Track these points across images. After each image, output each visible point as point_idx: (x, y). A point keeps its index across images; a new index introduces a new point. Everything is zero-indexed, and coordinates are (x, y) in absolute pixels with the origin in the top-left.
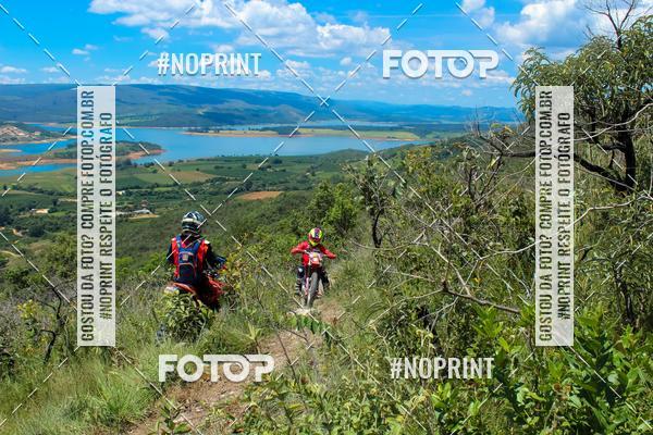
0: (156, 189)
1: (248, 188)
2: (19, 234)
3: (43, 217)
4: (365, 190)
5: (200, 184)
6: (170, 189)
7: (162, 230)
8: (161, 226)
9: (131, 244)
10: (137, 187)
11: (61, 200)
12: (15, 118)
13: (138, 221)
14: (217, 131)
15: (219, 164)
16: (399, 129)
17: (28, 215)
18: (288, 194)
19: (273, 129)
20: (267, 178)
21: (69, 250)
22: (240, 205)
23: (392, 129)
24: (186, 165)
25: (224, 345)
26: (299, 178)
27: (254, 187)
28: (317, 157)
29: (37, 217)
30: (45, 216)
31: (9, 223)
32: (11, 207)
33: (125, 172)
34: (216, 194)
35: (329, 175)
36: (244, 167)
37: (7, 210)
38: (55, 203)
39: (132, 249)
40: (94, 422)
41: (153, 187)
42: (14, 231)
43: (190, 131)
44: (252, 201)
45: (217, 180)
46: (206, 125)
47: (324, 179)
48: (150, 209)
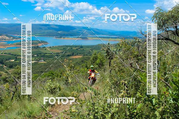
1: (73, 55)
2: (6, 67)
3: (12, 62)
5: (58, 53)
6: (50, 55)
7: (47, 66)
8: (47, 65)
9: (38, 71)
10: (40, 54)
11: (18, 57)
12: (5, 33)
13: (40, 64)
14: (64, 38)
15: (64, 47)
16: (118, 38)
17: (8, 61)
18: (84, 56)
19: (80, 37)
20: (78, 52)
21: (20, 71)
22: (70, 59)
23: (116, 38)
24: (54, 48)
25: (64, 96)
26: (88, 52)
27: (74, 54)
28: (93, 46)
29: (11, 62)
30: (13, 62)
31: (3, 64)
32: (4, 59)
33: (37, 49)
34: (63, 56)
35: (97, 51)
36: (72, 48)
37: (2, 60)
38: (16, 58)
39: (38, 72)
41: (45, 54)
42: (4, 66)
43: (56, 38)
44: (74, 59)
45: (64, 52)
46: (61, 36)
47: (95, 52)
48: (44, 60)
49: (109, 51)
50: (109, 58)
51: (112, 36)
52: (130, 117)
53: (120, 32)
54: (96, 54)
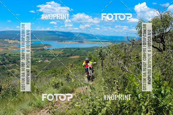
0: (50, 55)
1: (72, 55)
2: (18, 65)
4: (100, 54)
5: (60, 54)
6: (53, 55)
10: (45, 55)
13: (45, 63)
14: (65, 42)
15: (65, 49)
16: (108, 41)
18: (81, 57)
19: (78, 41)
20: (76, 53)
22: (70, 59)
23: (106, 42)
24: (57, 50)
25: (66, 90)
26: (84, 53)
27: (73, 55)
28: (88, 48)
31: (15, 63)
33: (43, 51)
34: (64, 57)
35: (91, 52)
36: (71, 50)
37: (15, 60)
40: (35, 107)
41: (49, 55)
43: (58, 41)
44: (72, 58)
45: (64, 53)
46: (62, 40)
47: (90, 53)
48: (48, 60)
49: (101, 53)
50: (101, 59)
51: (104, 40)
52: (121, 109)
53: (109, 37)
54: (90, 55)
